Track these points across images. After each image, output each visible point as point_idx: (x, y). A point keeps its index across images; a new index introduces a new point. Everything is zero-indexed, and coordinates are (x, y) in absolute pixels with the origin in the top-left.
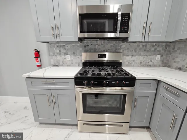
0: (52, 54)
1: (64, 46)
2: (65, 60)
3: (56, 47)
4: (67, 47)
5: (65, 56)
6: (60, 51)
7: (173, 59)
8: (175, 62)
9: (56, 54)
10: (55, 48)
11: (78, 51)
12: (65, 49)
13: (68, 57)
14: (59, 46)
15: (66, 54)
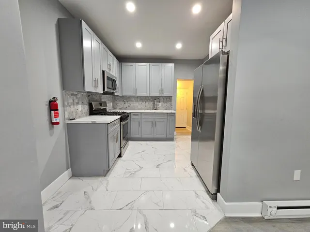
0: (67, 105)
1: (76, 94)
2: (77, 111)
5: (78, 106)
10: (69, 97)
11: (85, 100)
12: (77, 98)
13: (80, 107)
14: (73, 95)
15: (78, 104)
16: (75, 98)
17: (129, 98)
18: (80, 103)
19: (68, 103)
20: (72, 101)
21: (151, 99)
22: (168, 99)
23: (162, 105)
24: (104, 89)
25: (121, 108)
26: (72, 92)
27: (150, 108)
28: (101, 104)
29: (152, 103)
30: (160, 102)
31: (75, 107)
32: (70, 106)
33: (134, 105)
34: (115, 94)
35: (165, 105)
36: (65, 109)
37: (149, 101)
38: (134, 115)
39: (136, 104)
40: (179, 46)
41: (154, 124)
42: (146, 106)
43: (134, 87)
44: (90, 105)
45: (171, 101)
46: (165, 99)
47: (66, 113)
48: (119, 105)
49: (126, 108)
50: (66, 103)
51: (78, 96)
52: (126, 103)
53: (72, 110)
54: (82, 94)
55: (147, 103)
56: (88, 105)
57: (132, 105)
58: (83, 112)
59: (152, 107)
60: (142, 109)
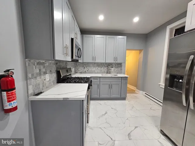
0: (31, 77)
1: (44, 63)
2: (44, 81)
3: (36, 65)
4: (46, 65)
5: (45, 76)
6: (40, 70)
7: (78, 69)
8: (78, 70)
9: (35, 75)
10: (34, 66)
11: (53, 69)
12: (44, 67)
13: (48, 77)
14: (39, 64)
15: (45, 73)
16: (42, 67)
17: (88, 64)
18: (48, 72)
19: (33, 75)
20: (38, 71)
21: (106, 65)
22: (119, 65)
23: (114, 70)
24: (72, 57)
25: (81, 72)
26: (38, 61)
27: (104, 72)
28: (67, 71)
29: (106, 68)
30: (112, 68)
31: (42, 77)
32: (36, 77)
33: (92, 70)
34: (79, 61)
35: (117, 69)
36: (28, 82)
37: (103, 66)
38: (94, 79)
39: (94, 69)
40: (136, 20)
41: (110, 87)
42: (101, 71)
43: (93, 55)
44: (58, 73)
45: (121, 67)
46: (117, 65)
47: (30, 87)
48: (79, 69)
49: (85, 72)
50: (30, 75)
51: (45, 65)
52: (85, 68)
53: (38, 82)
54: (50, 62)
55: (102, 68)
56: (56, 73)
57: (90, 69)
58: (51, 81)
59: (106, 71)
60: (98, 73)
